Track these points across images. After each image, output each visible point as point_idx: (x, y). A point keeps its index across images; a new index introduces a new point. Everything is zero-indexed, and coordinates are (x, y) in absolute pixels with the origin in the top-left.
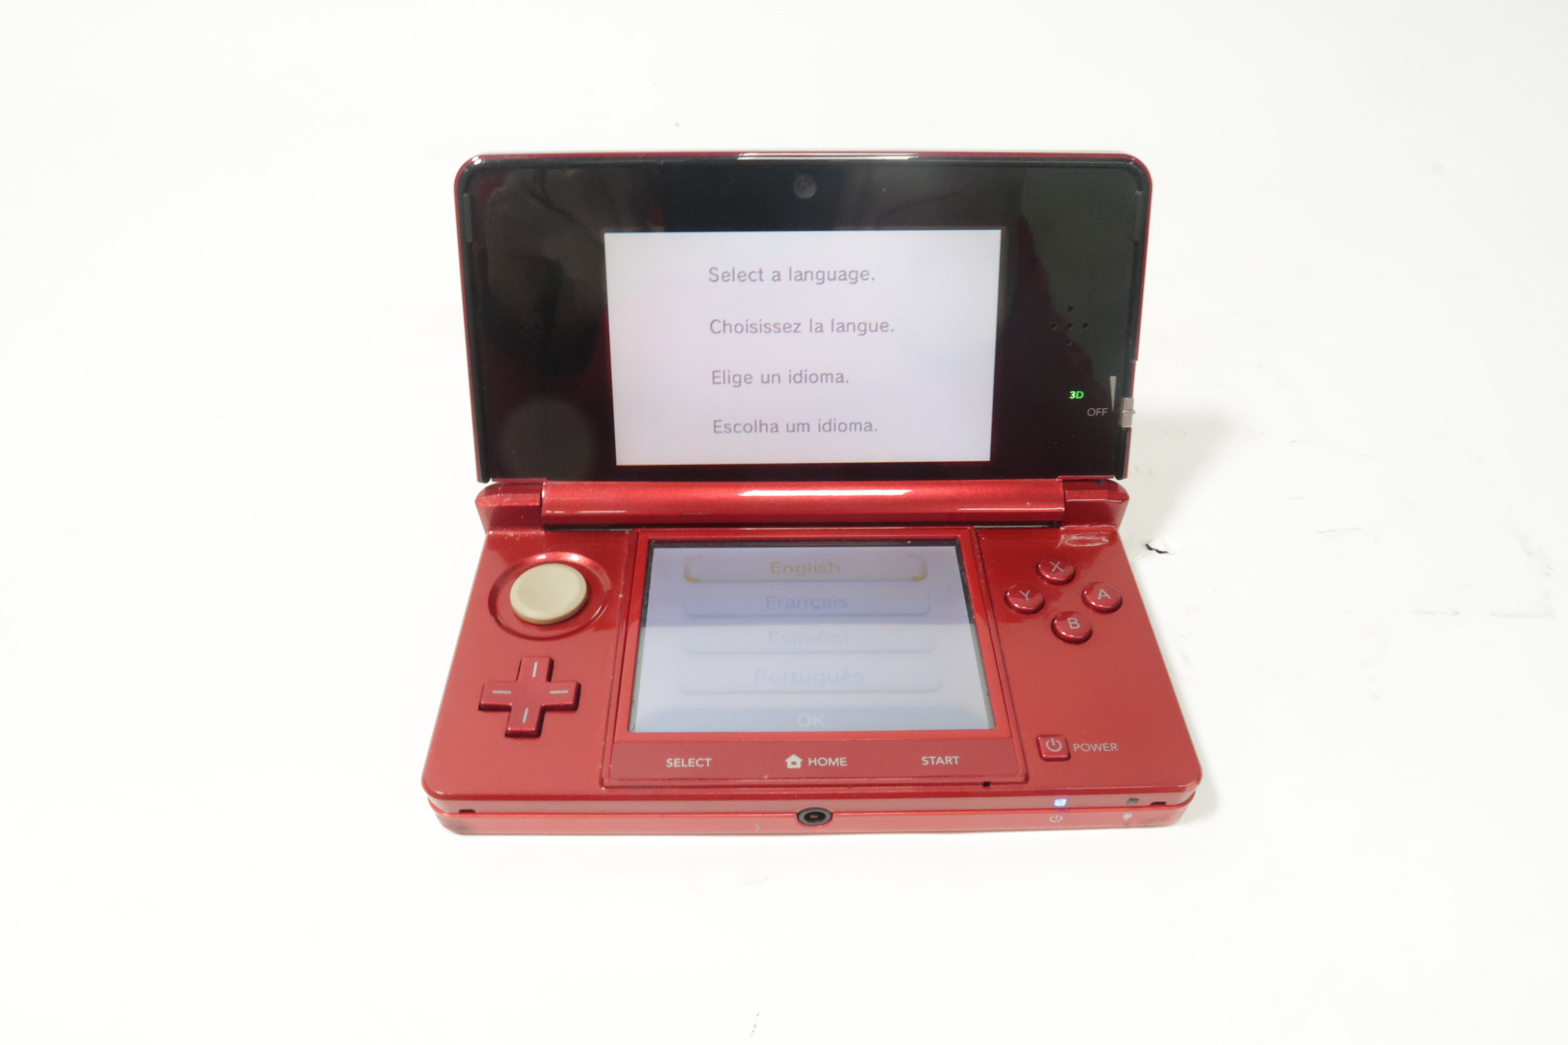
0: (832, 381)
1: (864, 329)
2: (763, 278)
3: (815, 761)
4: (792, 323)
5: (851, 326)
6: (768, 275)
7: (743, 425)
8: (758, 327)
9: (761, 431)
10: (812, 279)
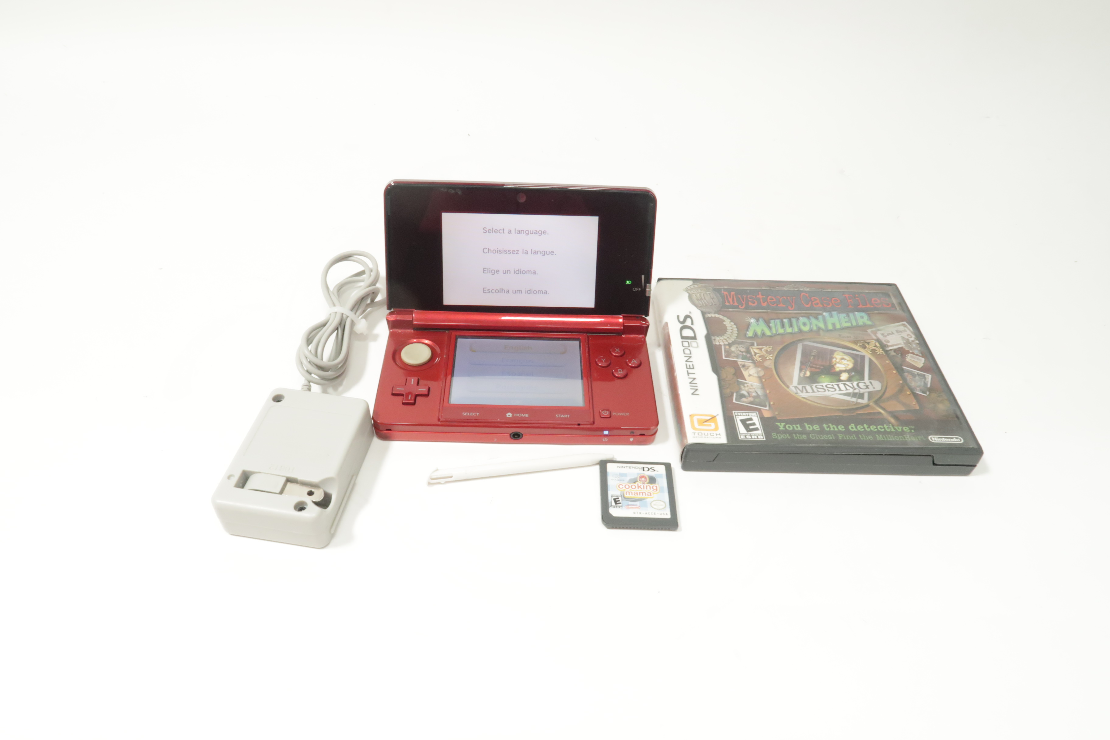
0: (531, 274)
1: (544, 253)
2: (504, 232)
3: (517, 415)
4: (515, 250)
5: (539, 252)
6: (506, 231)
7: (495, 290)
8: (502, 251)
9: (502, 292)
10: (524, 233)
